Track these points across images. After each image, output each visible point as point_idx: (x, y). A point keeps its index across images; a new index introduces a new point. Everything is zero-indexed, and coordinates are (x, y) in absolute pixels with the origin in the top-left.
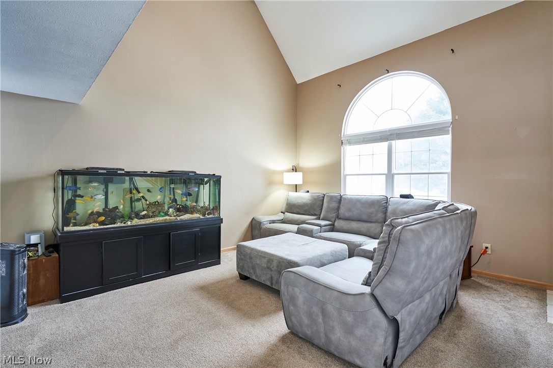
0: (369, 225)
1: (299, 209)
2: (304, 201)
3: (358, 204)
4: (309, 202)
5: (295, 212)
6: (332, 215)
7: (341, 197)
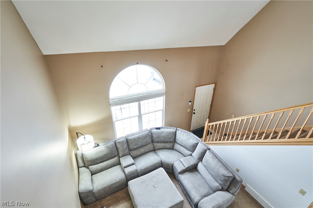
0: (148, 146)
1: (101, 159)
2: (104, 153)
3: (140, 140)
4: (108, 152)
5: (98, 162)
6: (127, 152)
7: (127, 139)
